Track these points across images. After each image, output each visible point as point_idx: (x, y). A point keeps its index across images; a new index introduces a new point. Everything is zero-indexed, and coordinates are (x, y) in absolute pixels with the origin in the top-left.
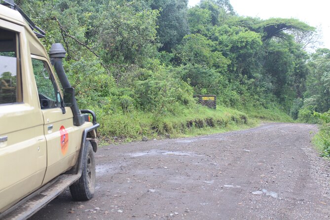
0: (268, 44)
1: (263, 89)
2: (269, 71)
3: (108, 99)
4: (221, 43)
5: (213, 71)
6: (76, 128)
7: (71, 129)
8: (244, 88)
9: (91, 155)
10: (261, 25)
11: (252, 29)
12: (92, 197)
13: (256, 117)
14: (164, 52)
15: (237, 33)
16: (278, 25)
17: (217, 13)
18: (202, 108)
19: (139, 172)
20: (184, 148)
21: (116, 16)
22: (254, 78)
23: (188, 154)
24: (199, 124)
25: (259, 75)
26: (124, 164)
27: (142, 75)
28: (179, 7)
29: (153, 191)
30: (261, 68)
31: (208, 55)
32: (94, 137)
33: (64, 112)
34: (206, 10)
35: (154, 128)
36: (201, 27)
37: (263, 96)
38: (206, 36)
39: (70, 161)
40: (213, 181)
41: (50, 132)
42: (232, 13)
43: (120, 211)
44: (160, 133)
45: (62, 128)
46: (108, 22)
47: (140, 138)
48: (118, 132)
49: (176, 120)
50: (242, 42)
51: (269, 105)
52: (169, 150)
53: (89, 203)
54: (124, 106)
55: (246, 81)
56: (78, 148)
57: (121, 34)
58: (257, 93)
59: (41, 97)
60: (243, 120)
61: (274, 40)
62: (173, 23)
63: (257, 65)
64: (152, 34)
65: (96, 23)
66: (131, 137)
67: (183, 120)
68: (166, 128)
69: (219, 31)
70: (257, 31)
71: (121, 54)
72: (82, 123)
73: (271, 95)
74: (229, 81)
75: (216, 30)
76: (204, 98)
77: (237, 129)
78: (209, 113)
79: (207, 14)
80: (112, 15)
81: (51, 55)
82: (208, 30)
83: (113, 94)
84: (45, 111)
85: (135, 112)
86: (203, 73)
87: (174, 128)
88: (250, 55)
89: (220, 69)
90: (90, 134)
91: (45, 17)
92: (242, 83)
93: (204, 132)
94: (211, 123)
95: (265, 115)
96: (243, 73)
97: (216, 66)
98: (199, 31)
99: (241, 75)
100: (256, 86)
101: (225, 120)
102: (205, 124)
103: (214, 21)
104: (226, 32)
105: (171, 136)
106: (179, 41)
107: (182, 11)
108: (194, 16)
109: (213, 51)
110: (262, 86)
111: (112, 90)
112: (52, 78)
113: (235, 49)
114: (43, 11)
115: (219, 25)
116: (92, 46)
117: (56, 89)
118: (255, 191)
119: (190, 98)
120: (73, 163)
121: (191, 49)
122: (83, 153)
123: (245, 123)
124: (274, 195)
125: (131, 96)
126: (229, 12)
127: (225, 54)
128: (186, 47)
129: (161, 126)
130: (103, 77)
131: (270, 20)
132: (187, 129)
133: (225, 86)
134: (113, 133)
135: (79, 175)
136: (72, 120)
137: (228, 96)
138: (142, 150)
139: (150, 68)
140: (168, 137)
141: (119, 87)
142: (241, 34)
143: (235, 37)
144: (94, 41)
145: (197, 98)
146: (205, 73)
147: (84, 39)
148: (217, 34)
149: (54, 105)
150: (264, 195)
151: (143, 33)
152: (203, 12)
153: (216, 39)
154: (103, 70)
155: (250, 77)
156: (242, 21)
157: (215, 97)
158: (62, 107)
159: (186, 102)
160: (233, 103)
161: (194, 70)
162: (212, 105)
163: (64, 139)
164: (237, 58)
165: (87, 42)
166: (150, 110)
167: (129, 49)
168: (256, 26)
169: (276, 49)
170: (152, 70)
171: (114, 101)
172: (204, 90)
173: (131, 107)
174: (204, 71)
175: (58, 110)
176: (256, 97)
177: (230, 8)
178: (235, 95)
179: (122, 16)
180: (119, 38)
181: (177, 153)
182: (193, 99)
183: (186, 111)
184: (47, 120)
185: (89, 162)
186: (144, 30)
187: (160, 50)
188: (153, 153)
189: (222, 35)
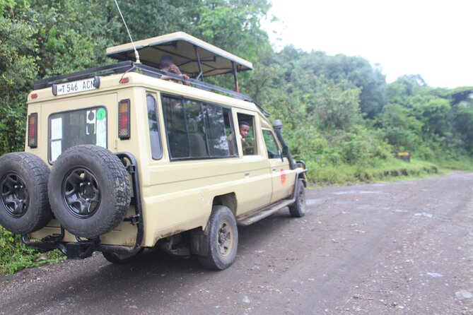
0: (457, 108)
1: (453, 145)
2: (459, 130)
3: (323, 156)
4: (415, 110)
5: (409, 132)
6: (292, 171)
7: (288, 172)
8: (436, 145)
9: (302, 189)
10: (449, 93)
11: (441, 97)
12: (303, 215)
13: (448, 168)
14: (368, 120)
15: (428, 101)
16: (465, 92)
17: (411, 86)
18: (398, 161)
19: (338, 203)
20: (375, 189)
21: (327, 96)
22: (445, 136)
23: (378, 192)
24: (395, 174)
25: (449, 134)
26: (329, 198)
27: (348, 137)
28: (379, 84)
29: (344, 213)
30: (451, 127)
31: (404, 120)
32: (304, 178)
33: (283, 161)
34: (401, 85)
35: (356, 177)
36: (398, 98)
37: (453, 150)
38: (402, 104)
39: (288, 191)
40: (388, 208)
41: (274, 172)
42: (425, 85)
43: (320, 222)
44: (362, 180)
45: (282, 170)
46: (322, 100)
47: (346, 183)
48: (329, 179)
49: (376, 171)
50: (432, 108)
51: (459, 158)
52: (365, 190)
53: (302, 218)
54: (334, 161)
55: (438, 139)
56: (293, 184)
57: (332, 108)
58: (449, 148)
59: (269, 152)
60: (434, 171)
61: (463, 104)
62: (375, 96)
63: (447, 125)
64: (356, 106)
65: (313, 101)
66: (339, 183)
67: (381, 170)
68: (367, 177)
69: (414, 100)
70: (445, 97)
71: (333, 123)
72: (295, 168)
73: (461, 149)
74: (424, 139)
75: (410, 99)
76: (400, 154)
77: (427, 177)
78: (404, 165)
79: (402, 88)
80: (325, 95)
81: (274, 127)
82: (404, 100)
83: (326, 152)
84: (271, 160)
85: (343, 165)
86: (401, 134)
87: (374, 176)
88: (441, 118)
89: (415, 131)
90: (301, 175)
91: (276, 100)
92: (435, 141)
93: (399, 179)
94: (405, 173)
95: (456, 166)
96: (436, 133)
97: (412, 128)
98: (396, 102)
99: (433, 134)
100: (447, 143)
101: (418, 170)
102: (400, 173)
103: (409, 92)
104: (419, 100)
105: (371, 182)
106: (380, 110)
107: (382, 86)
108: (392, 91)
109: (409, 116)
110: (452, 143)
111: (326, 149)
112: (275, 141)
113: (427, 113)
114: (275, 96)
115: (413, 95)
116: (310, 118)
117: (278, 147)
118: (416, 213)
119: (388, 154)
120: (290, 193)
121: (390, 116)
122: (296, 187)
123: (436, 172)
124: (430, 216)
125: (339, 153)
126: (422, 84)
127: (418, 118)
128: (386, 115)
129: (362, 175)
130: (318, 140)
131: (457, 88)
132: (385, 177)
133: (420, 144)
134: (325, 180)
135: (294, 200)
136: (288, 166)
137: (422, 152)
138: (344, 191)
139: (354, 133)
140: (368, 183)
141: (330, 147)
142: (432, 101)
143: (427, 104)
144: (312, 115)
145: (394, 154)
146: (403, 134)
147: (305, 114)
148: (411, 103)
149: (277, 157)
150: (423, 216)
151: (349, 106)
152: (399, 87)
153: (411, 107)
154: (318, 135)
155: (441, 135)
156: (432, 91)
157: (410, 153)
158: (282, 158)
159: (384, 157)
160: (427, 157)
161: (393, 132)
162: (407, 159)
163: (283, 177)
164: (430, 121)
165: (306, 116)
166: (354, 164)
167: (338, 119)
168: (445, 94)
169: (465, 112)
170: (357, 134)
171: (326, 158)
172: (402, 148)
173: (340, 162)
174: (401, 132)
175: (280, 160)
176: (448, 151)
177: (423, 81)
178: (429, 150)
179: (332, 95)
180: (330, 111)
181: (369, 192)
182: (390, 155)
183: (384, 164)
184: (273, 165)
185: (301, 193)
186: (349, 104)
187: (365, 118)
188: (352, 192)
189: (415, 103)
